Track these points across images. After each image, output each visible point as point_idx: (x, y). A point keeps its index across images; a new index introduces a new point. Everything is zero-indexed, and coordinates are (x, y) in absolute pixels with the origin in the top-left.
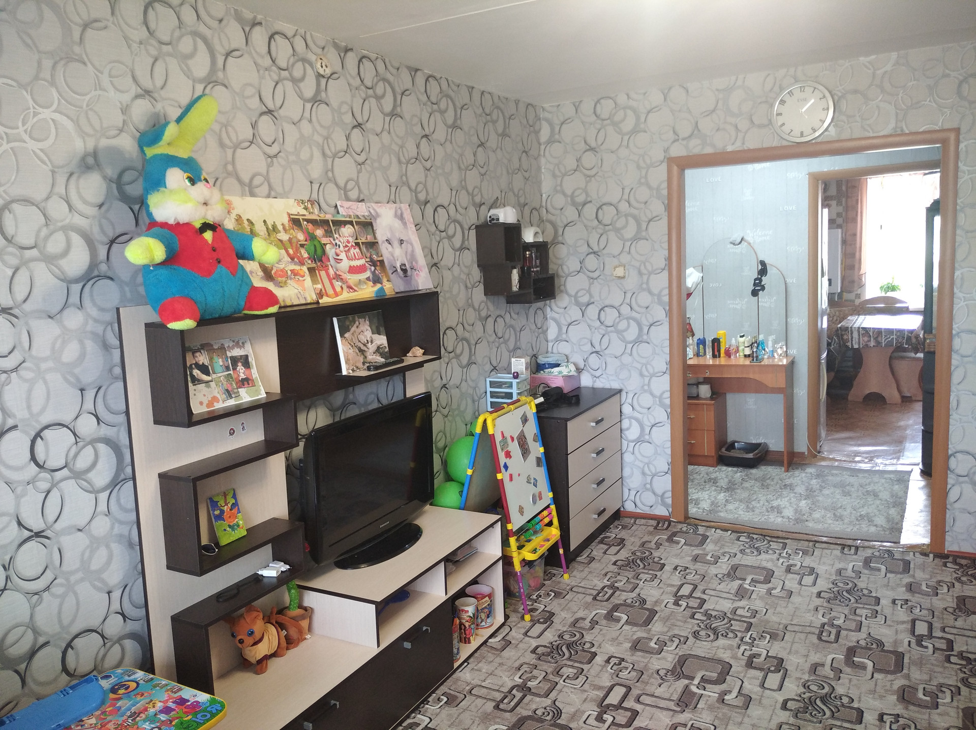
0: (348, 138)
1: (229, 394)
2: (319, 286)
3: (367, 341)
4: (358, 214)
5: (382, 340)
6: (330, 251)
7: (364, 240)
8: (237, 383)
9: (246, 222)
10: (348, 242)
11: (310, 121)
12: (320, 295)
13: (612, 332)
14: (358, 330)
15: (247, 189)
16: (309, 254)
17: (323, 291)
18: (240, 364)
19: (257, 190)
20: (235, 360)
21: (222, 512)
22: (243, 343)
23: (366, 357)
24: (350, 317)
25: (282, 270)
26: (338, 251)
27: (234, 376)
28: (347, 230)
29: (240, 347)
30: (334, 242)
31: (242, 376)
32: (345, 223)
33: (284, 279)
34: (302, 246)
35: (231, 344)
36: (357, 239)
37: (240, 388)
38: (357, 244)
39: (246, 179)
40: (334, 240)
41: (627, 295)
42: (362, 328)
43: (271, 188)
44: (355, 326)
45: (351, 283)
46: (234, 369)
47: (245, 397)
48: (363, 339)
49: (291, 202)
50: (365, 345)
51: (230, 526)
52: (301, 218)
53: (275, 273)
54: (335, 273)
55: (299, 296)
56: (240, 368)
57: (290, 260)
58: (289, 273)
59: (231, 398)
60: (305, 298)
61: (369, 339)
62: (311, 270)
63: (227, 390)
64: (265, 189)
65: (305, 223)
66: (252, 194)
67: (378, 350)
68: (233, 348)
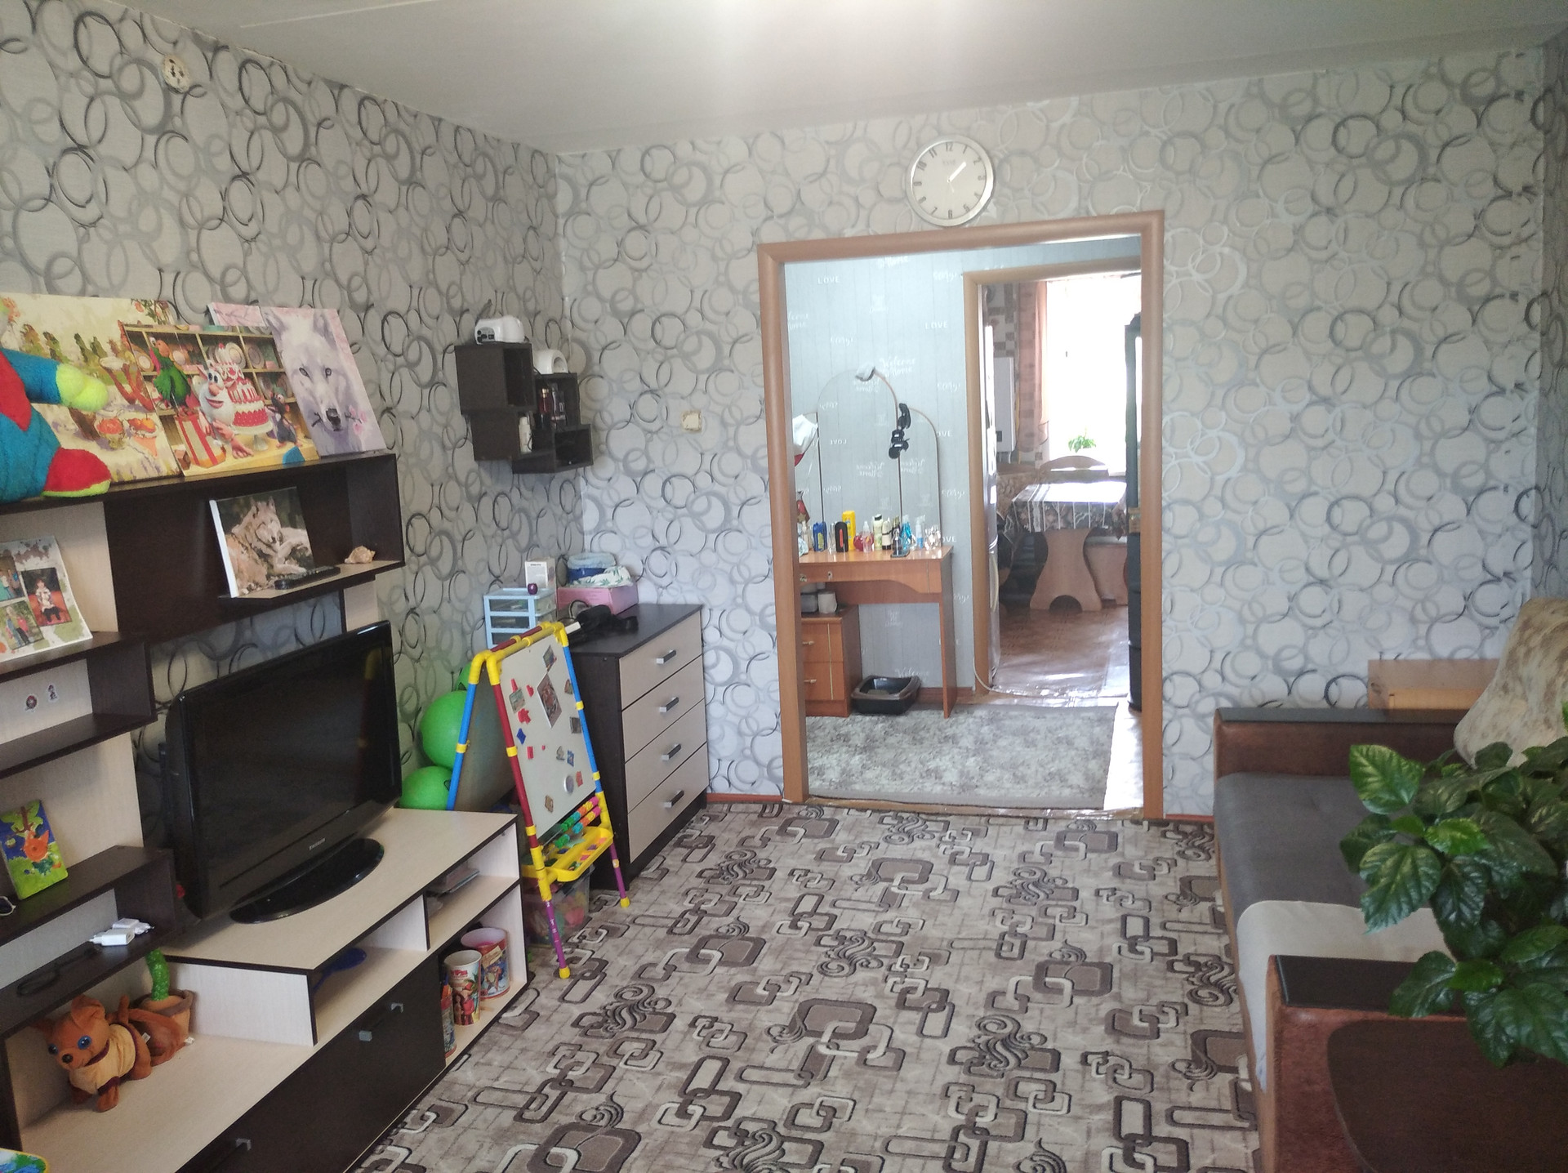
0: (224, 196)
1: (23, 636)
2: (182, 447)
3: (274, 539)
4: (249, 324)
5: (300, 537)
6: (200, 387)
7: (259, 369)
8: (37, 618)
9: (42, 338)
10: (232, 371)
11: (155, 165)
12: (185, 462)
13: (684, 516)
14: (257, 521)
15: (42, 280)
16: (161, 393)
17: (190, 454)
18: (41, 584)
19: (60, 283)
20: (31, 578)
21: (20, 841)
22: (46, 548)
23: (271, 566)
24: (241, 499)
25: (113, 421)
26: (214, 387)
27: (32, 605)
28: (229, 354)
29: (40, 555)
30: (205, 372)
31: (47, 604)
32: (224, 340)
33: (117, 436)
34: (148, 378)
35: (23, 550)
36: (247, 366)
37: (43, 625)
38: (248, 376)
39: (40, 262)
40: (206, 368)
41: (705, 457)
42: (262, 516)
43: (86, 278)
44: (250, 514)
45: (240, 441)
46: (31, 593)
47: (54, 640)
48: (265, 535)
49: (125, 303)
50: (269, 546)
51: (35, 865)
52: (143, 331)
53: (100, 426)
54: (211, 425)
55: (147, 465)
56: (42, 591)
57: (126, 403)
58: (126, 425)
59: (27, 642)
60: (158, 469)
61: (276, 536)
62: (166, 421)
63: (20, 631)
64: (76, 280)
65: (152, 339)
66: (52, 290)
67: (294, 554)
68: (26, 556)
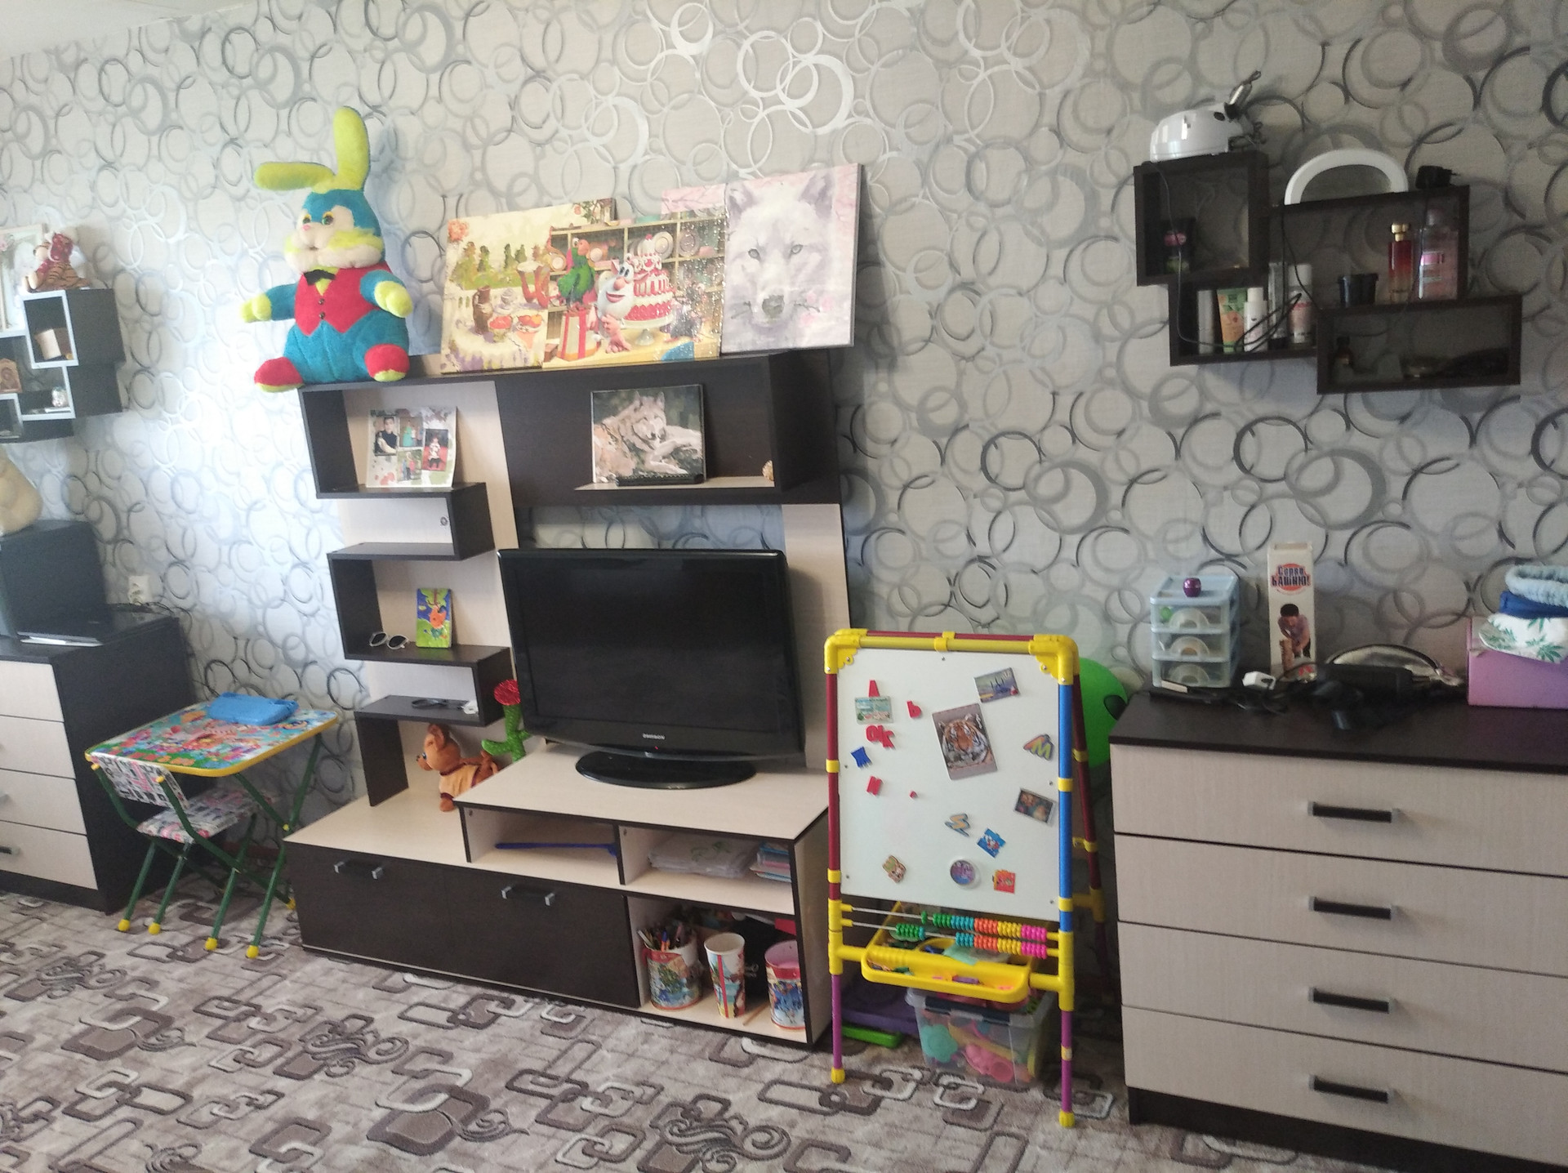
1: (408, 473)
2: (557, 341)
3: (653, 436)
4: (696, 207)
5: (692, 439)
6: (604, 284)
7: (687, 257)
8: (423, 463)
9: (478, 251)
10: (649, 263)
12: (549, 356)
14: (638, 415)
15: (503, 200)
16: (560, 291)
17: (560, 349)
18: (436, 440)
19: (519, 200)
20: (431, 434)
21: (429, 610)
22: (446, 415)
23: (643, 462)
24: (623, 393)
25: (505, 318)
26: (621, 282)
27: (424, 453)
28: (655, 246)
29: (440, 418)
30: (618, 268)
31: (434, 455)
32: (654, 230)
33: (502, 331)
34: (554, 278)
35: (430, 413)
36: (671, 256)
37: (425, 469)
38: (667, 267)
39: (501, 185)
40: (621, 262)
42: (645, 411)
43: (542, 191)
44: (632, 407)
45: (622, 336)
46: (427, 445)
47: (427, 480)
48: (644, 430)
49: (567, 208)
50: (645, 441)
51: (433, 630)
52: (569, 233)
53: (492, 323)
54: (599, 320)
55: (518, 356)
56: (435, 445)
57: (524, 301)
58: (516, 320)
59: (409, 478)
60: (526, 360)
61: (657, 433)
62: (554, 317)
63: (408, 469)
64: (532, 195)
65: (576, 240)
66: (512, 207)
67: (676, 454)
68: (429, 419)
